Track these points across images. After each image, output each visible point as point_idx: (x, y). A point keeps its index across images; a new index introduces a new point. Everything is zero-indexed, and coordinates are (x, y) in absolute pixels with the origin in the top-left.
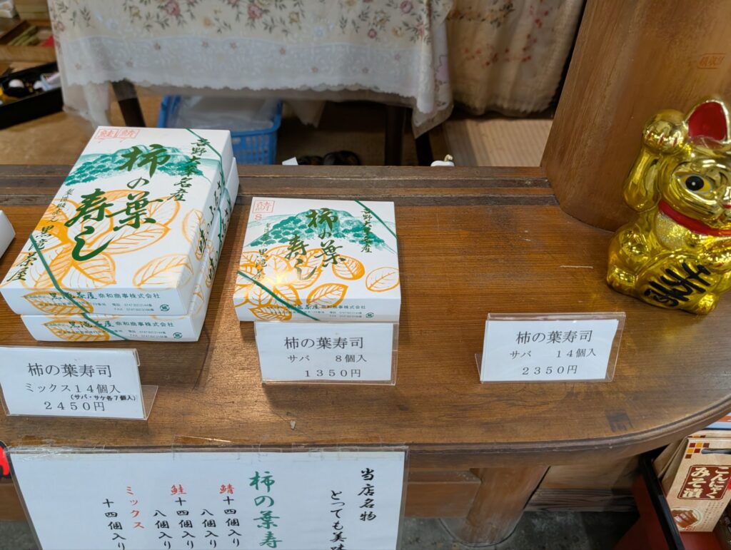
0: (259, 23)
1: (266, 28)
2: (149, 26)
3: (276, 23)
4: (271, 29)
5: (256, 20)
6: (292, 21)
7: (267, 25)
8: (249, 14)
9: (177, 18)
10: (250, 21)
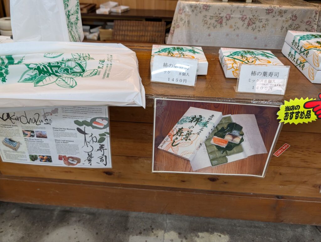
0: (250, 28)
1: (252, 29)
2: (209, 27)
3: (257, 28)
4: (254, 30)
5: (250, 26)
6: (263, 27)
7: (253, 28)
8: (248, 24)
9: (220, 24)
10: (247, 27)
